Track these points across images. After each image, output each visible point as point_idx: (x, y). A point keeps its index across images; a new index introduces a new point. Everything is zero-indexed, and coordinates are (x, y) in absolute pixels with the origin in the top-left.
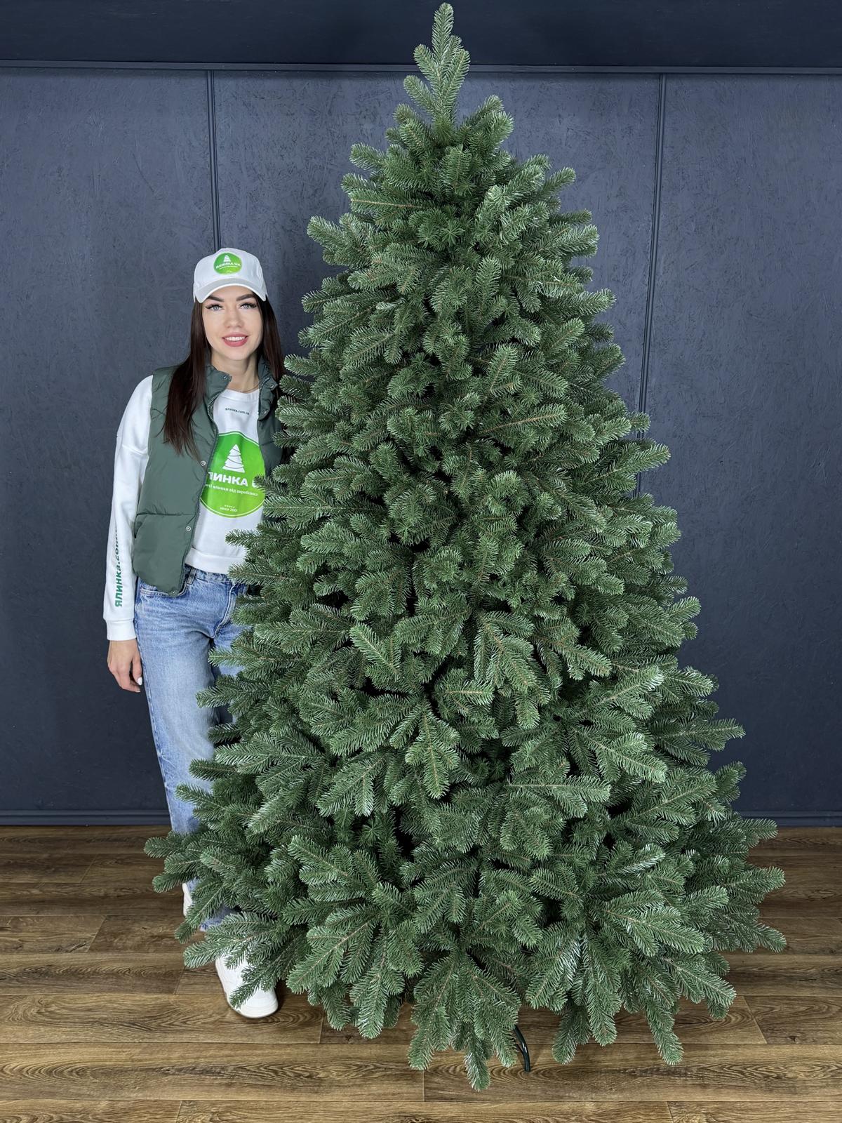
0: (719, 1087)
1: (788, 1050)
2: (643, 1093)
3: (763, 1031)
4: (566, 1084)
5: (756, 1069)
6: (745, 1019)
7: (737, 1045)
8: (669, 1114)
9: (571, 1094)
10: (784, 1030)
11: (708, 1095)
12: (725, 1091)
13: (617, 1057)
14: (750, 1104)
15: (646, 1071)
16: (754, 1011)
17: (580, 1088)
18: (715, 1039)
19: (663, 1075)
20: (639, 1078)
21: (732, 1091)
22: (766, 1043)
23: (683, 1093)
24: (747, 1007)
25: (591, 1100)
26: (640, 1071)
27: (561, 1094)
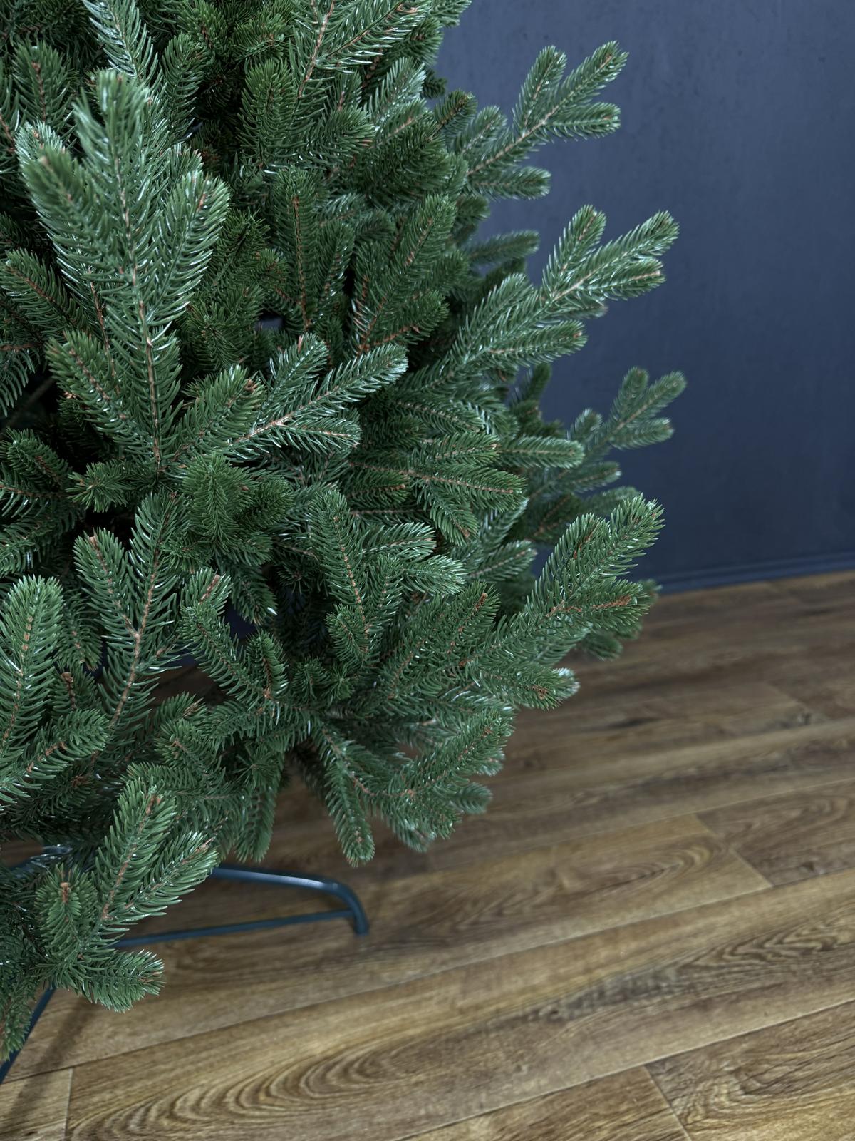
0: (734, 1001)
1: (815, 891)
2: (590, 1058)
3: (755, 866)
4: (417, 1084)
5: (780, 942)
6: (716, 852)
7: (727, 904)
8: (660, 1096)
9: (431, 1108)
10: (788, 856)
11: (719, 1024)
12: (747, 1005)
13: (513, 988)
14: (806, 1022)
15: (578, 1004)
16: (721, 835)
17: (449, 1084)
18: (681, 902)
19: (615, 1003)
20: (570, 1025)
21: (761, 1002)
22: (770, 886)
23: (670, 1036)
24: (706, 831)
25: (478, 1112)
26: (571, 1006)
27: (408, 1114)
